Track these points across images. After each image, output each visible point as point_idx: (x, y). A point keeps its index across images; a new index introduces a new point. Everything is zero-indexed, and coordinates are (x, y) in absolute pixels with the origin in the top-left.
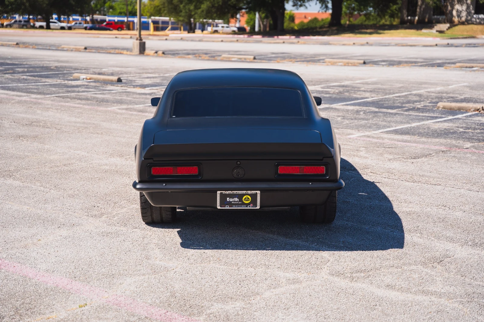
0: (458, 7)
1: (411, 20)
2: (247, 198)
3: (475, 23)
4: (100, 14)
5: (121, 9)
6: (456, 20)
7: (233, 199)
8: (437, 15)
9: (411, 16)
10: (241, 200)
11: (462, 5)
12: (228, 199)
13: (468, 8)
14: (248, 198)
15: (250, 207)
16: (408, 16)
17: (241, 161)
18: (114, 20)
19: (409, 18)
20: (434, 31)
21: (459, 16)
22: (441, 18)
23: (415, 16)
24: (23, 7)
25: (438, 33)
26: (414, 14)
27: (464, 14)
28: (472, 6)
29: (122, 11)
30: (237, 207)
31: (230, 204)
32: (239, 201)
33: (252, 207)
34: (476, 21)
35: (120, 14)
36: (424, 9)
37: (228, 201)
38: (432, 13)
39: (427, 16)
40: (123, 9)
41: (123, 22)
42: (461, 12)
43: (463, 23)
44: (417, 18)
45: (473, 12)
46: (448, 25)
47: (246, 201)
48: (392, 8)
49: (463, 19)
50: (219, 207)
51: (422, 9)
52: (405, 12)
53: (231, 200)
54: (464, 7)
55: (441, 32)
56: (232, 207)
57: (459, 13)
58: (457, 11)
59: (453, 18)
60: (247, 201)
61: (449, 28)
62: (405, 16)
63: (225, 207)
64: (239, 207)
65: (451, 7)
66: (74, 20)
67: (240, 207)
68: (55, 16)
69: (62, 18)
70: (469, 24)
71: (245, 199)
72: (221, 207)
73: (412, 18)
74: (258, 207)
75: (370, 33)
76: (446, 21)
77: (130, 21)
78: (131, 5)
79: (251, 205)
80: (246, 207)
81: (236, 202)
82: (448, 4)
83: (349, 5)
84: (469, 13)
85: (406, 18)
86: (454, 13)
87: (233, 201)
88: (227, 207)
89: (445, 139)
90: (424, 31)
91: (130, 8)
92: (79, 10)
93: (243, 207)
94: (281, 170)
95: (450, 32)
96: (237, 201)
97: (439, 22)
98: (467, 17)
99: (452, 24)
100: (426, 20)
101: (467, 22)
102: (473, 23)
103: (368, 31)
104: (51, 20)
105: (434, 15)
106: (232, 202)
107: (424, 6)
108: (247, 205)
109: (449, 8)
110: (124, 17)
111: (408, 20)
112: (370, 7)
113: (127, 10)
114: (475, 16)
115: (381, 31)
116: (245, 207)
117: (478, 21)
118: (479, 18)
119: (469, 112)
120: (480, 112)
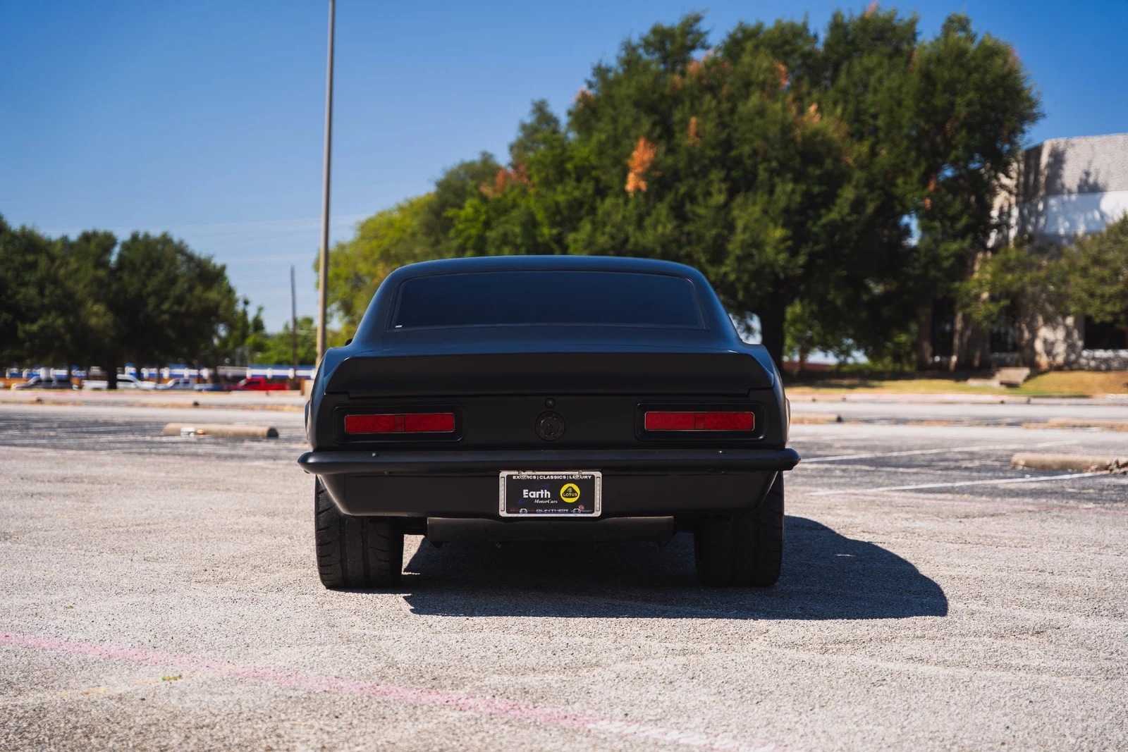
0: (1045, 332)
1: (940, 362)
2: (570, 490)
3: (1087, 368)
4: (232, 364)
5: (280, 353)
6: (1043, 360)
7: (538, 493)
8: (1000, 351)
9: (941, 355)
10: (555, 495)
11: (1055, 329)
12: (525, 492)
13: (1069, 335)
14: (574, 491)
15: (577, 512)
16: (933, 355)
17: (554, 398)
18: (265, 376)
19: (937, 359)
20: (994, 383)
21: (1049, 353)
22: (1008, 357)
23: (951, 354)
24: (57, 344)
25: (1003, 388)
26: (947, 351)
27: (1060, 349)
28: (1079, 332)
29: (284, 357)
30: (548, 513)
31: (531, 505)
32: (552, 498)
33: (582, 513)
34: (1088, 364)
35: (279, 364)
36: (970, 339)
37: (525, 497)
38: (988, 346)
39: (978, 354)
40: (286, 353)
41: (285, 378)
42: (1053, 344)
43: (1059, 368)
44: (954, 359)
45: (1080, 343)
46: (1025, 372)
47: (569, 497)
48: (896, 340)
49: (1060, 359)
50: (503, 514)
51: (965, 340)
52: (927, 347)
53: (535, 495)
54: (1060, 334)
55: (1011, 385)
56: (535, 513)
57: (1049, 347)
58: (1045, 341)
59: (1038, 358)
60: (571, 497)
61: (1028, 378)
62: (928, 354)
63: (519, 513)
64: (551, 512)
65: (1030, 332)
66: (171, 376)
67: (554, 512)
68: (130, 370)
69: (145, 372)
70: (1071, 370)
71: (566, 492)
72: (508, 512)
73: (945, 359)
74: (597, 513)
75: (851, 387)
76: (1021, 364)
77: (301, 378)
78: (303, 345)
79: (581, 508)
80: (569, 512)
81: (544, 499)
82: (1024, 326)
83: (800, 331)
84: (1071, 347)
85: (930, 361)
86: (1039, 345)
87: (537, 499)
88: (524, 512)
89: (1036, 499)
90: (972, 383)
91: (301, 352)
92: (185, 350)
93: (561, 513)
94: (651, 421)
95: (1031, 386)
96: (547, 499)
97: (1004, 364)
98: (1068, 355)
99: (1036, 371)
100: (977, 363)
101: (1069, 366)
102: (1081, 369)
103: (846, 382)
104: (120, 376)
105: (993, 351)
106: (534, 499)
107: (968, 333)
108: (570, 507)
109: (1027, 335)
110: (288, 368)
111: (934, 363)
112: (849, 336)
113: (295, 355)
114: (1085, 353)
115: (876, 383)
116: (565, 513)
117: (1093, 363)
118: (1094, 358)
119: (1086, 472)
120: (1111, 470)
